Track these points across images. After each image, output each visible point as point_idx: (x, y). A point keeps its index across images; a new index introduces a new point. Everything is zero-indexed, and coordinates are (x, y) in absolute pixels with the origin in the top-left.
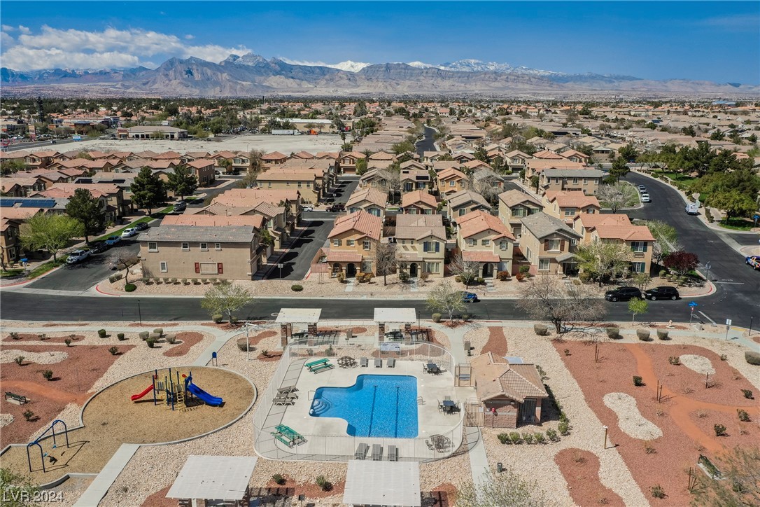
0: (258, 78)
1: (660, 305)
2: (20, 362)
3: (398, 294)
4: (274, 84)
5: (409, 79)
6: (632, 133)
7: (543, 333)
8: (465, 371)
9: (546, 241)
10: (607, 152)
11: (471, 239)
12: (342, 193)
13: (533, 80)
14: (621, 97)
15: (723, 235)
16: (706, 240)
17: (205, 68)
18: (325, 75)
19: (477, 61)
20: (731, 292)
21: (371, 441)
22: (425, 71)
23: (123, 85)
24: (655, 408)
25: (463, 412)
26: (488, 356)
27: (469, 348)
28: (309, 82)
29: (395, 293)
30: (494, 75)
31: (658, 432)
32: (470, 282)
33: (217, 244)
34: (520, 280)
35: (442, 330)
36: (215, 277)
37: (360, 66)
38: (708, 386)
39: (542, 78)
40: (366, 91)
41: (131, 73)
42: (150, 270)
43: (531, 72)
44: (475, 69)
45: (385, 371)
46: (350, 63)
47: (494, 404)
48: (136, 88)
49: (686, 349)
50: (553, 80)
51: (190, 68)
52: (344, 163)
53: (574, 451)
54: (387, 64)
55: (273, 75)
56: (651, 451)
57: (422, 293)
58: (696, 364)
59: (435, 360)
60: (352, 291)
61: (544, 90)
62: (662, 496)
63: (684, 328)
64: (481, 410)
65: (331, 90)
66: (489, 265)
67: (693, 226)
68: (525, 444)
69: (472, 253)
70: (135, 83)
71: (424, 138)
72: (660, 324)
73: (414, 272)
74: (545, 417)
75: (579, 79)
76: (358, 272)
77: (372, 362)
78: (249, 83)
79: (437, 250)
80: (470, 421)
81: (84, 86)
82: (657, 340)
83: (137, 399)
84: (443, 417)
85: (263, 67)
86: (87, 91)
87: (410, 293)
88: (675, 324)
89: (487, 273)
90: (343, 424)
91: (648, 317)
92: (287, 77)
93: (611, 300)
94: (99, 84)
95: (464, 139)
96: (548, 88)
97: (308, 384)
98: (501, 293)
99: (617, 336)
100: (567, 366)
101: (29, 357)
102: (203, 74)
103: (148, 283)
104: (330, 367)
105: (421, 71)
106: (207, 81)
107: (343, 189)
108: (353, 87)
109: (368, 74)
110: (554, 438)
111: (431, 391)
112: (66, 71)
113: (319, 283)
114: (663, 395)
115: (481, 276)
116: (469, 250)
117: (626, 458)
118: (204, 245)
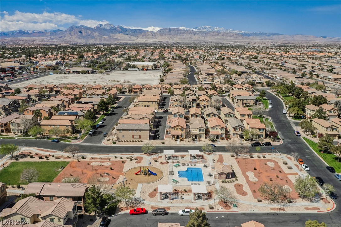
0: (111, 35)
1: (266, 148)
2: (101, 165)
3: (192, 144)
4: (118, 37)
5: (179, 35)
6: (272, 72)
7: (233, 156)
8: (214, 167)
9: (235, 128)
10: (261, 83)
11: (213, 128)
12: (165, 104)
13: (234, 35)
14: (274, 43)
15: (292, 122)
16: (285, 124)
17: (87, 30)
18: (142, 33)
19: (210, 27)
20: (287, 143)
21: (194, 182)
22: (186, 31)
23: (50, 38)
24: (258, 175)
25: (214, 176)
26: (219, 163)
27: (214, 161)
28: (135, 36)
29: (191, 144)
30: (217, 33)
31: (257, 180)
32: (213, 141)
33: (139, 130)
34: (227, 140)
35: (206, 156)
36: (139, 139)
37: (157, 29)
38: (272, 170)
39: (239, 34)
40: (160, 40)
41: (54, 32)
42: (119, 138)
43: (234, 31)
44: (209, 30)
45: (193, 167)
46: (153, 27)
47: (221, 174)
48: (57, 39)
49: (269, 160)
50: (243, 35)
51: (80, 30)
52: (163, 89)
53: (238, 184)
54: (170, 28)
55: (119, 33)
56: (255, 184)
57: (199, 144)
58: (271, 164)
59: (206, 164)
60: (179, 143)
61: (239, 40)
62: (255, 192)
63: (271, 155)
64: (218, 175)
65: (145, 40)
66: (218, 136)
67: (283, 119)
68: (227, 183)
69: (213, 132)
70: (56, 37)
71: (190, 73)
72: (264, 153)
73: (196, 138)
74: (232, 177)
75: (255, 34)
76: (180, 138)
77: (190, 164)
78: (108, 37)
79: (203, 131)
80: (215, 178)
81: (33, 38)
82: (262, 158)
83: (136, 174)
84: (209, 177)
85: (114, 30)
86: (35, 41)
87: (196, 144)
88: (268, 153)
89: (218, 138)
90: (187, 179)
91: (261, 151)
92: (125, 34)
93: (252, 146)
94: (40, 37)
95: (206, 75)
96: (241, 39)
97: (176, 170)
98: (222, 144)
99: (252, 157)
100: (238, 165)
101: (103, 164)
102: (86, 33)
103: (119, 141)
104: (180, 166)
105: (185, 31)
106: (88, 36)
107: (165, 101)
108: (154, 38)
109: (161, 32)
110: (234, 181)
111: (205, 172)
112: (24, 31)
113: (169, 141)
114: (260, 172)
115: (216, 139)
116: (212, 131)
117: (249, 185)
118: (135, 130)
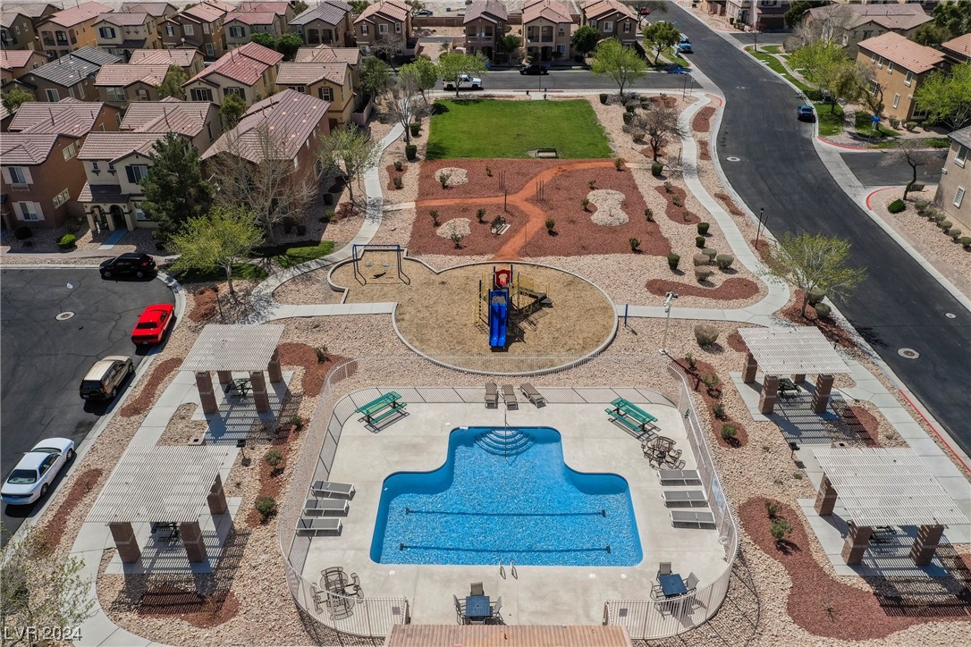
42: (944, 194)
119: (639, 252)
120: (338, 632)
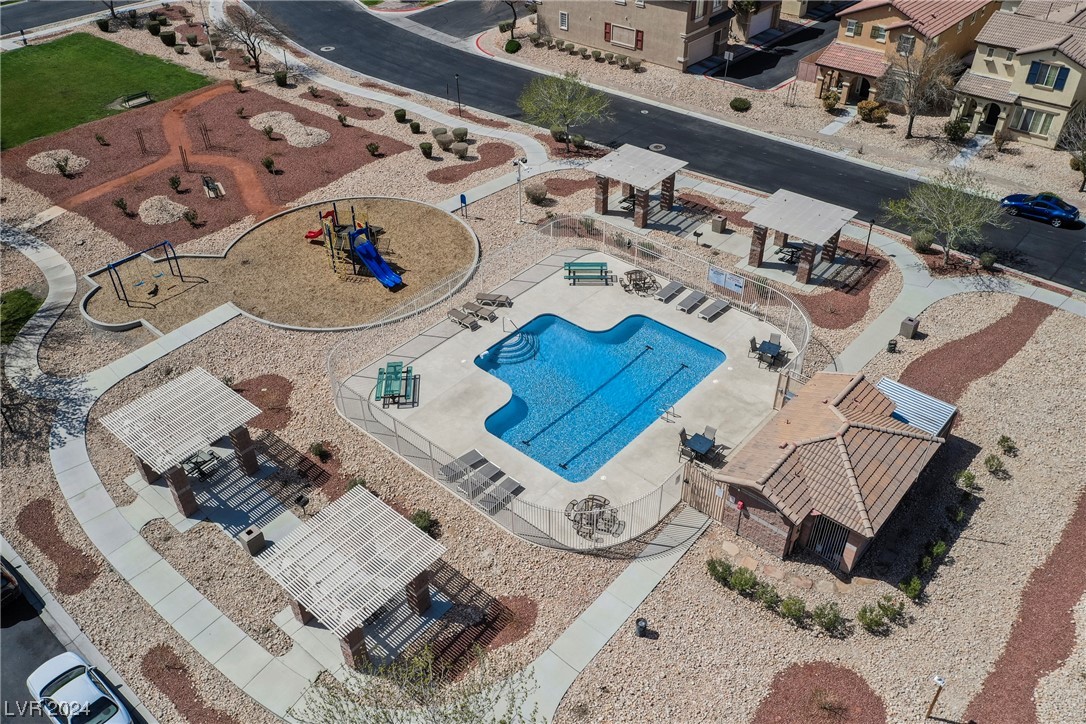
2: (270, 136)
21: (500, 452)
27: (910, 335)
36: (627, 53)
42: (547, 24)
45: (690, 322)
47: (744, 495)
60: (831, 134)
64: (719, 492)
68: (758, 605)
76: (871, 96)
77: (684, 296)
79: (1060, 84)
80: (696, 501)
83: (312, 237)
90: (501, 398)
101: (288, 128)
103: (538, 44)
104: (608, 281)
113: (786, 104)
119: (381, 156)
120: (634, 539)
